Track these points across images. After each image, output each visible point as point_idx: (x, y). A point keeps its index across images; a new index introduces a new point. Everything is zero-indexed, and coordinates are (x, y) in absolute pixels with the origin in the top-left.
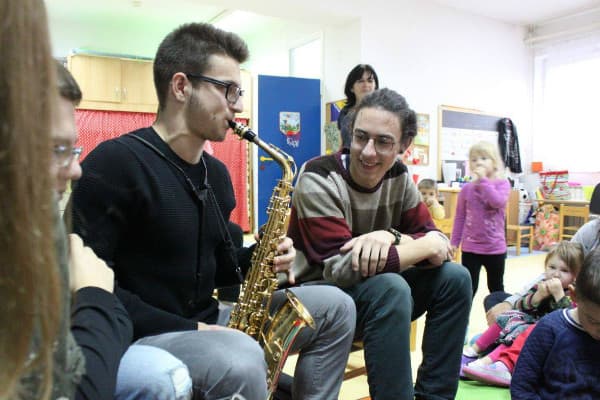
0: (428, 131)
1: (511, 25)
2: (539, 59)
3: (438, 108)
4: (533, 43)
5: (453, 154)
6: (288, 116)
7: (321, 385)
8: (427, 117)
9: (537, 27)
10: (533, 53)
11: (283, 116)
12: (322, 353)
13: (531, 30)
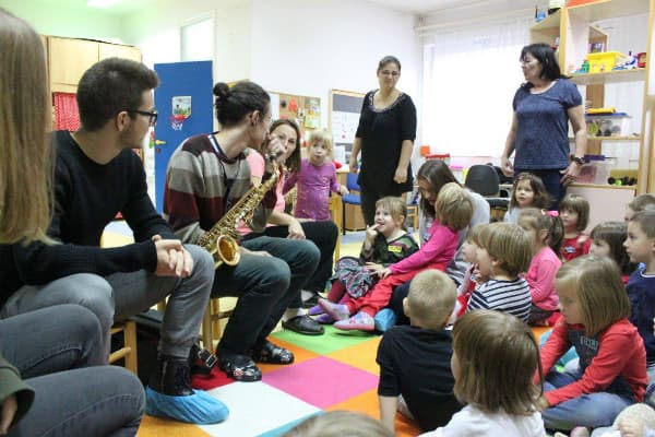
0: (318, 115)
1: (401, 12)
2: (427, 47)
3: (330, 92)
4: (423, 32)
5: (344, 137)
6: (180, 100)
7: (183, 324)
8: (318, 100)
9: (426, 17)
10: (423, 41)
11: (175, 101)
12: (183, 299)
13: (421, 19)
